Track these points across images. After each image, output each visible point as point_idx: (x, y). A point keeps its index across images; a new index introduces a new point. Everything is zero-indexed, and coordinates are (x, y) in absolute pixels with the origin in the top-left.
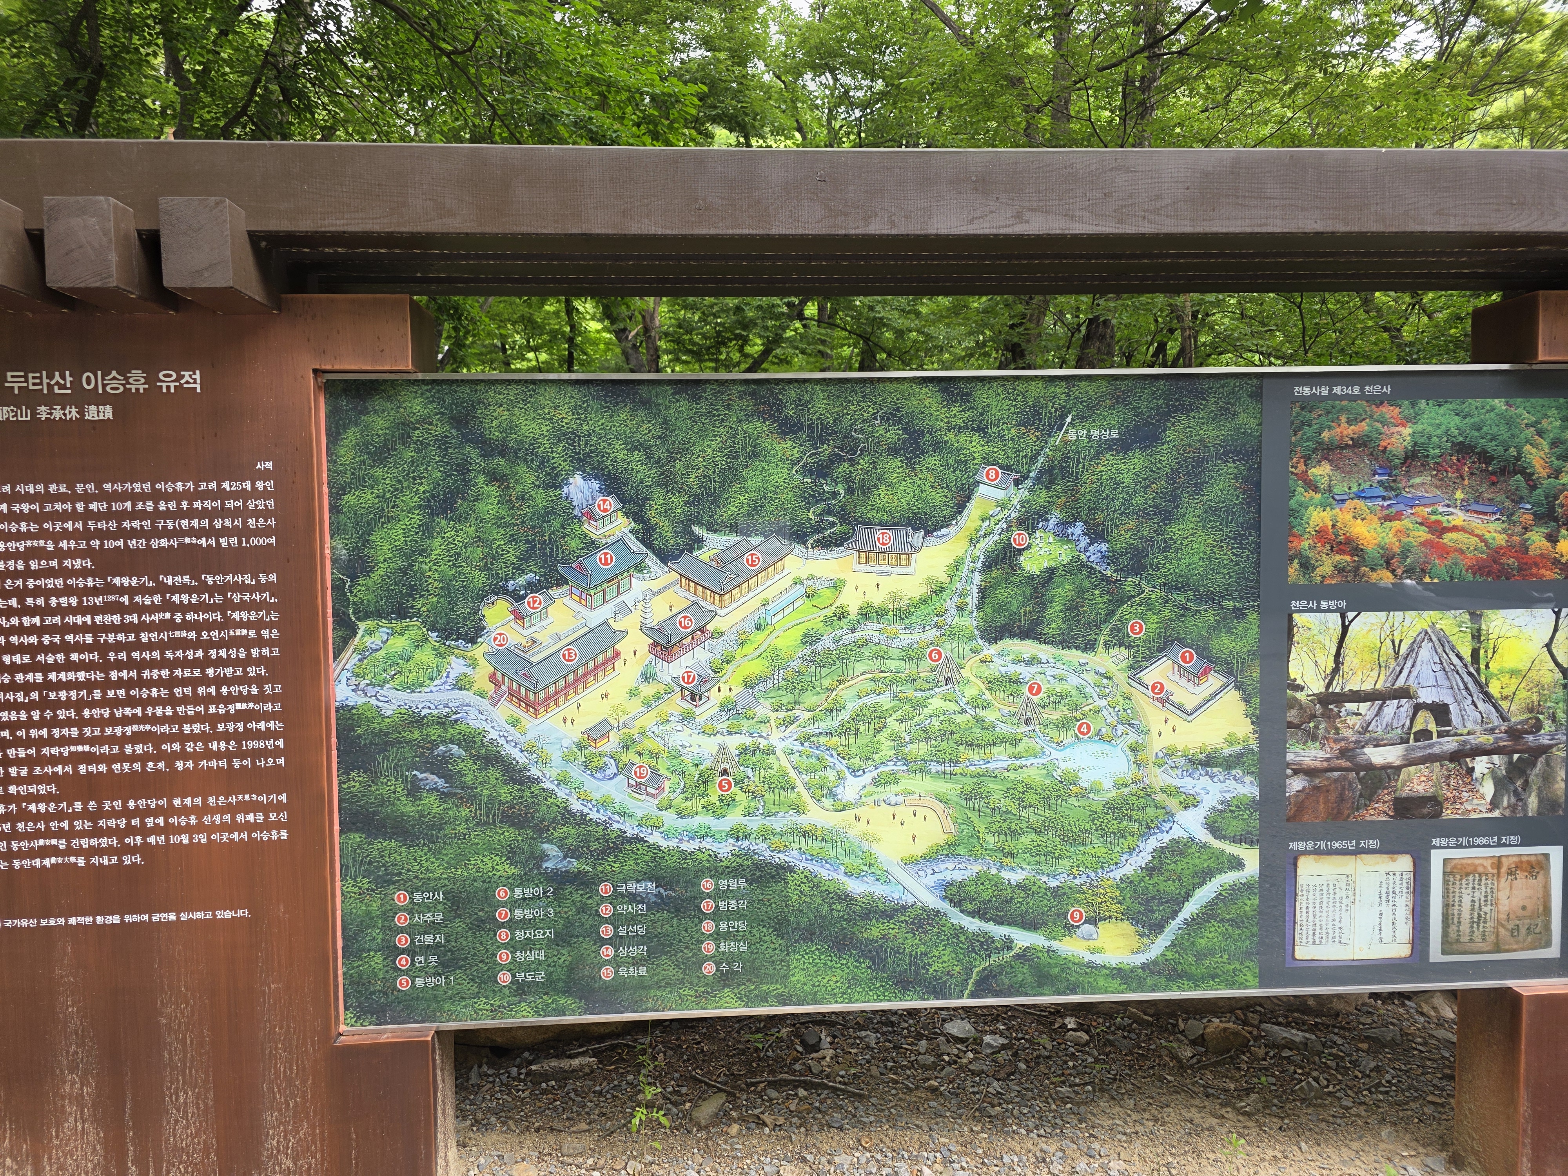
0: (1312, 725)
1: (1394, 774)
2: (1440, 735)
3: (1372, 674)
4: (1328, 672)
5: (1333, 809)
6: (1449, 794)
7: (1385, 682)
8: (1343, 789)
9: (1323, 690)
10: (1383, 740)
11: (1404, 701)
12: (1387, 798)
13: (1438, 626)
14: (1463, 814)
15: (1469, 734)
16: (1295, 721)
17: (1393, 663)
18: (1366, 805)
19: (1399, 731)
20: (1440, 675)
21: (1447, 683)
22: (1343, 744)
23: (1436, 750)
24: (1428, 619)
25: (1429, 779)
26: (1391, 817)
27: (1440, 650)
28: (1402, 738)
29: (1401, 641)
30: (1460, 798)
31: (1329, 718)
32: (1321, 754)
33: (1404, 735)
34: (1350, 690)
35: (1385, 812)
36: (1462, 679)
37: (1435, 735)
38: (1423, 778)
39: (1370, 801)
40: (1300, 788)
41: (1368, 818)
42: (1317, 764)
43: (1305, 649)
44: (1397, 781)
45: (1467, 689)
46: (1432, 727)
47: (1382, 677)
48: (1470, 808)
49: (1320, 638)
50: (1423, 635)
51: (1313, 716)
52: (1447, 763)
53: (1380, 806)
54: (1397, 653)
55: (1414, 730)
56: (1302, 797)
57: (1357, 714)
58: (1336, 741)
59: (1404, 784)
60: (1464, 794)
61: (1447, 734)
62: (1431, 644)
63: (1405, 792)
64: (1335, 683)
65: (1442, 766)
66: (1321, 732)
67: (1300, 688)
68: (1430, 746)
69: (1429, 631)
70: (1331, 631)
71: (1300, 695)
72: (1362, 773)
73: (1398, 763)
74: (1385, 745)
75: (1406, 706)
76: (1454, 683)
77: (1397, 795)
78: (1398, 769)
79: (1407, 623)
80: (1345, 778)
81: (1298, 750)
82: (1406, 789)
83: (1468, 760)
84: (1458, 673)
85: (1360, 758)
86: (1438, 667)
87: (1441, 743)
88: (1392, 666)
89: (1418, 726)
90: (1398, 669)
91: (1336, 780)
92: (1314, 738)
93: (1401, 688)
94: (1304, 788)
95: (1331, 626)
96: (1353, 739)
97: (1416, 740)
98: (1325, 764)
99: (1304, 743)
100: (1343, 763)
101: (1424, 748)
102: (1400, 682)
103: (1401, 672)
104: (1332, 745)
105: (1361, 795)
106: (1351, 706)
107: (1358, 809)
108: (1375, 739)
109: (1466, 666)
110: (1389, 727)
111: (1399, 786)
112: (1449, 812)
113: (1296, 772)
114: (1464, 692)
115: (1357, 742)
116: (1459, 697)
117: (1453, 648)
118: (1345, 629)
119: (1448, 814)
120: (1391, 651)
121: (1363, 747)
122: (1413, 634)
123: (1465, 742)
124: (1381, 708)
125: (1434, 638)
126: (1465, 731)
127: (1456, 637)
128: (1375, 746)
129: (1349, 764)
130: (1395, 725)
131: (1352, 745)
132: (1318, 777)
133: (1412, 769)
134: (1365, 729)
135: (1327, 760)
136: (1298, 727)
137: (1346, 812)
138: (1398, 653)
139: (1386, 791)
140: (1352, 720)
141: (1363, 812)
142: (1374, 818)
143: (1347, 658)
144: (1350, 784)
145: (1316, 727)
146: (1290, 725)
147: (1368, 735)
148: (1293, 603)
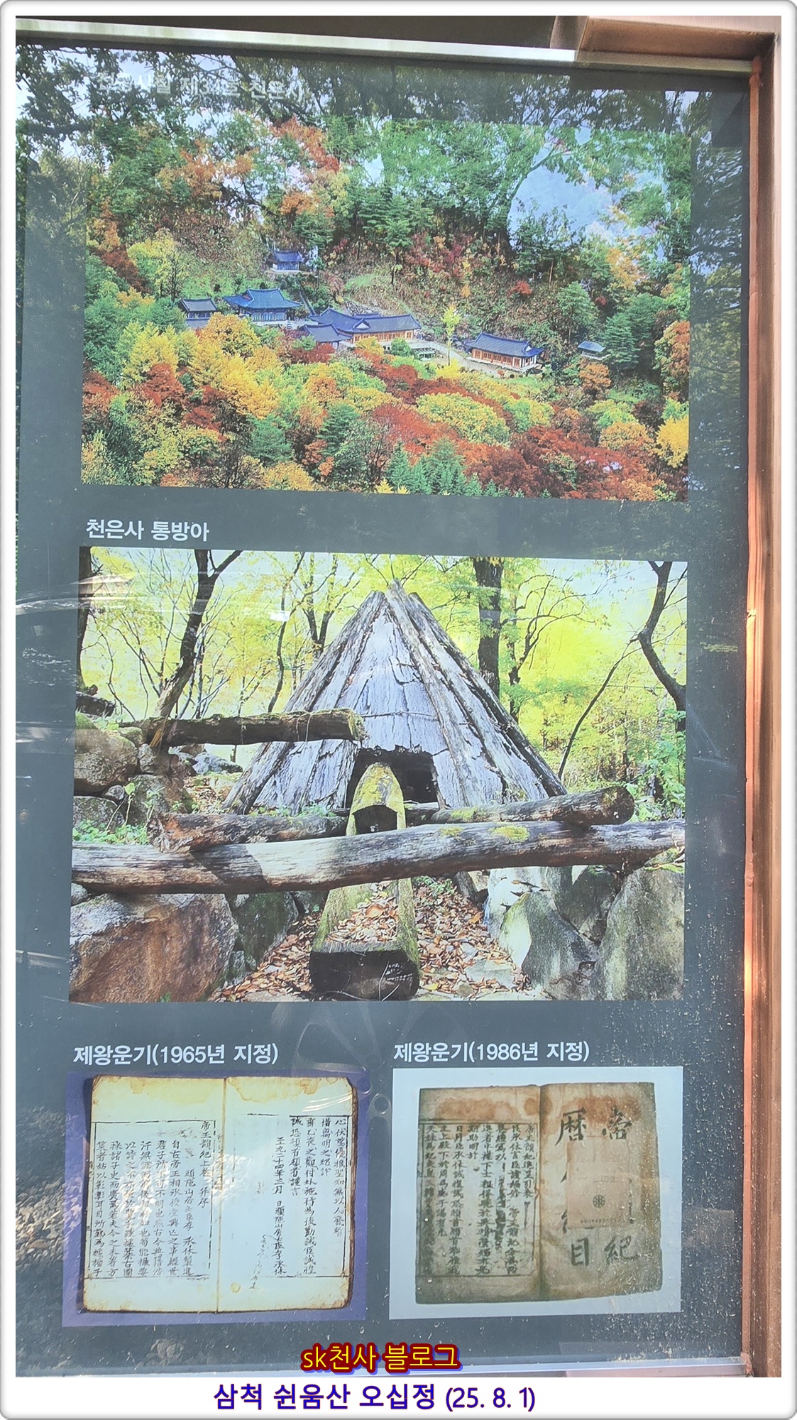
0: (130, 789)
1: (313, 901)
2: (412, 819)
3: (264, 683)
4: (168, 674)
5: (175, 975)
6: (432, 949)
7: (295, 699)
8: (199, 930)
9: (158, 715)
10: (286, 826)
11: (333, 744)
12: (295, 953)
13: (409, 587)
14: (463, 991)
15: (475, 818)
16: (95, 779)
17: (310, 663)
18: (248, 967)
19: (323, 808)
20: (412, 689)
21: (426, 708)
22: (199, 832)
23: (404, 852)
24: (386, 572)
25: (388, 914)
26: (304, 994)
27: (412, 638)
28: (328, 824)
29: (328, 615)
30: (457, 958)
31: (169, 774)
32: (152, 854)
33: (333, 818)
34: (215, 717)
35: (290, 984)
36: (460, 701)
37: (401, 820)
38: (375, 912)
39: (259, 957)
40: (101, 927)
41: (253, 996)
42: (143, 876)
43: (117, 624)
44: (317, 916)
45: (471, 722)
46: (397, 802)
47: (287, 691)
48: (478, 980)
49: (153, 603)
50: (376, 601)
51: (133, 771)
52: (428, 880)
53: (281, 971)
54: (319, 639)
55: (355, 807)
56: (106, 945)
57: (231, 769)
58: (184, 825)
59: (332, 927)
60: (465, 948)
61: (429, 818)
62: (391, 626)
63: (334, 943)
64: (182, 700)
65: (416, 886)
66: (149, 806)
67: (105, 708)
68: (391, 843)
69: (389, 596)
70: (176, 588)
71: (106, 725)
72: (241, 898)
73: (319, 877)
74: (292, 838)
75: (340, 754)
76: (443, 710)
77: (319, 945)
78: (320, 891)
79: (342, 576)
80: (203, 908)
81: (97, 843)
82: (339, 935)
83: (473, 874)
84: (451, 688)
85: (237, 866)
86: (408, 674)
87: (414, 838)
88: (308, 668)
89: (366, 797)
90: (321, 674)
91: (182, 913)
92: (133, 814)
93: (330, 716)
94: (109, 930)
95: (175, 574)
96: (223, 822)
97: (362, 828)
98: (159, 876)
99: (113, 829)
100: (199, 874)
101: (379, 846)
102: (326, 705)
103: (326, 683)
104: (175, 833)
105: (238, 946)
106: (219, 752)
107: (231, 976)
108: (270, 825)
109: (468, 674)
110: (301, 800)
111: (323, 927)
112: (433, 986)
113: (94, 891)
114: (465, 730)
115: (232, 829)
116: (454, 740)
117: (440, 636)
118: (206, 585)
119: (429, 992)
120: (306, 636)
121: (244, 840)
122: (355, 600)
123: (468, 837)
124: (282, 757)
125: (400, 613)
126: (467, 813)
127: (446, 611)
128: (271, 839)
129: (211, 877)
130: (314, 795)
131: (219, 837)
132: (142, 903)
133: (351, 891)
134: (249, 803)
135: (165, 866)
136: (99, 792)
137: (204, 983)
138: (322, 641)
139: (293, 939)
140: (220, 782)
141: (241, 982)
142: (266, 997)
143: (209, 647)
144: (214, 921)
145: (140, 793)
146: (82, 788)
147: (254, 814)
148: (92, 524)
